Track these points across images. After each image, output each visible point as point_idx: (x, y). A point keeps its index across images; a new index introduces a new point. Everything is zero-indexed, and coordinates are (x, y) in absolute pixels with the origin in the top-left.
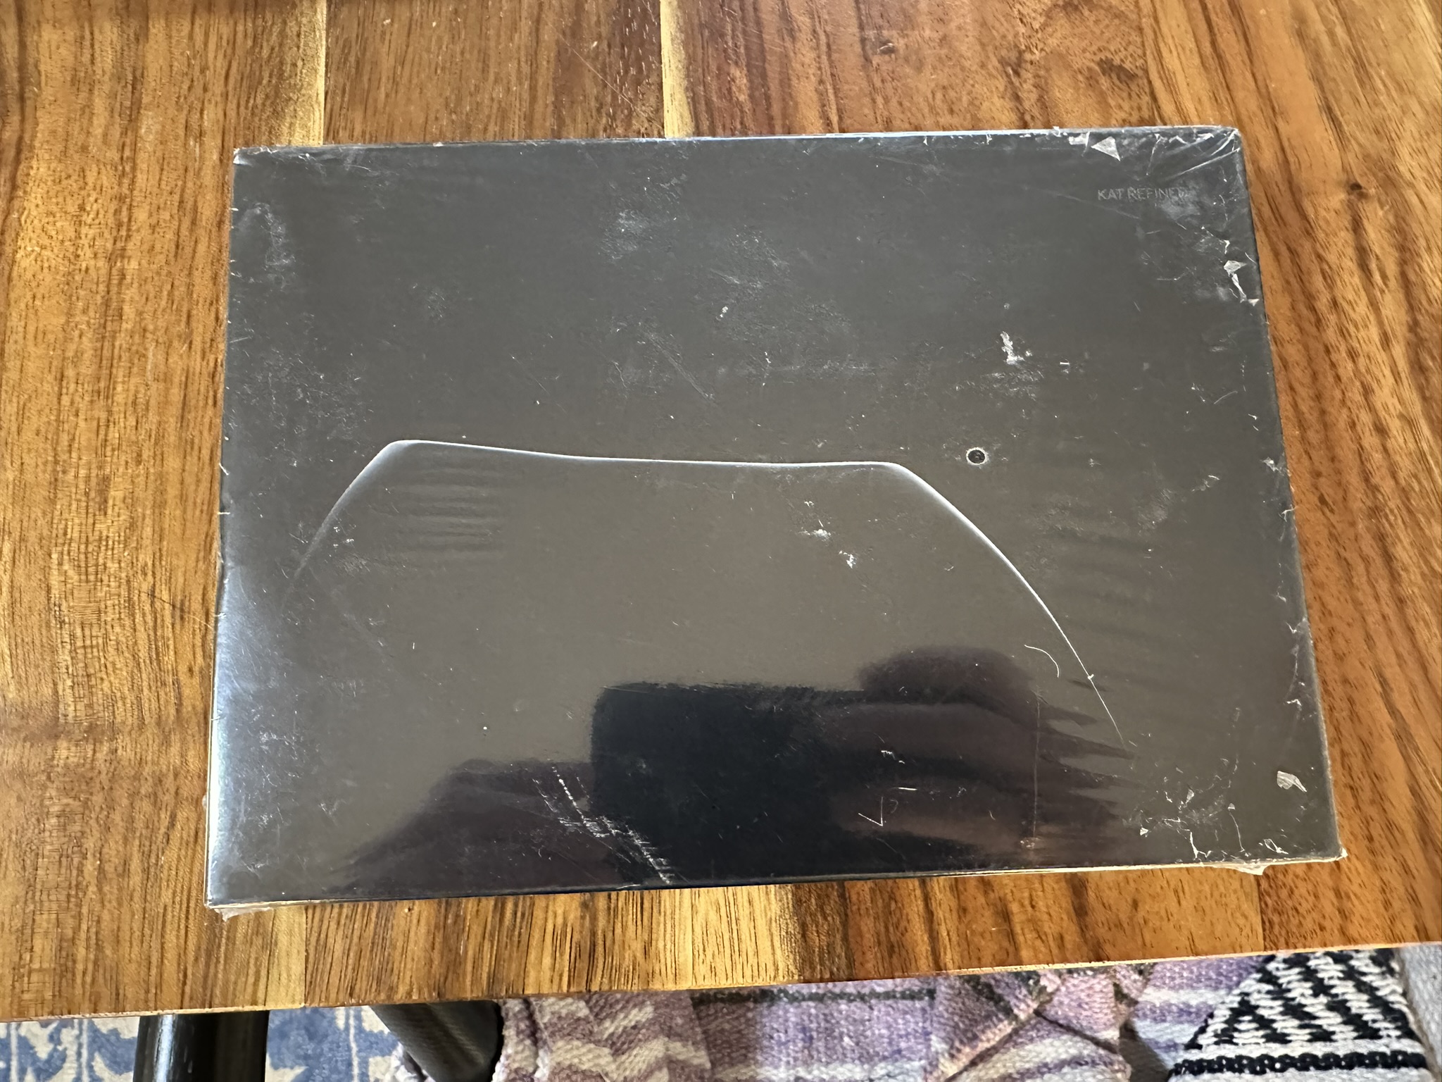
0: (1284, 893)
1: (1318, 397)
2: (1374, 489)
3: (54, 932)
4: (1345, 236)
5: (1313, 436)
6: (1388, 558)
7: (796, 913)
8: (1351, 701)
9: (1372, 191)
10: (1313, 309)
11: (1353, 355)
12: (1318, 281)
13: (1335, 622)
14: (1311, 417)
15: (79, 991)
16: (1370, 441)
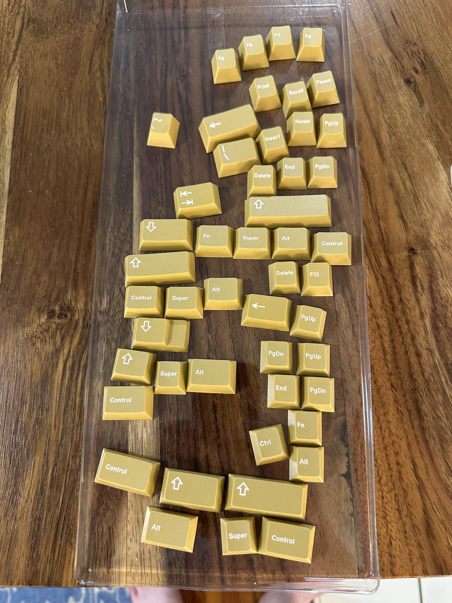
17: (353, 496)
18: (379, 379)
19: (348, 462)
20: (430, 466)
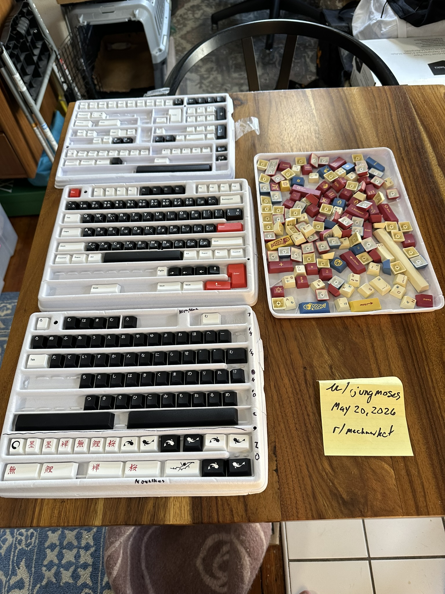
0: (286, 508)
1: (296, 408)
2: (307, 427)
3: (58, 509)
4: (303, 377)
5: (295, 416)
6: (309, 440)
7: (193, 509)
8: (301, 469)
9: (308, 369)
10: (296, 391)
11: (303, 400)
12: (297, 386)
13: (298, 453)
14: (295, 412)
15: (61, 521)
16: (306, 417)
17: (279, 480)
18: (291, 426)
19: (277, 464)
20: (314, 467)
